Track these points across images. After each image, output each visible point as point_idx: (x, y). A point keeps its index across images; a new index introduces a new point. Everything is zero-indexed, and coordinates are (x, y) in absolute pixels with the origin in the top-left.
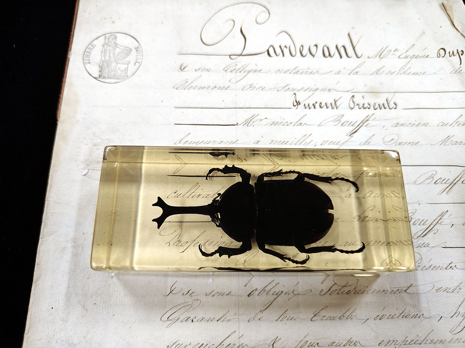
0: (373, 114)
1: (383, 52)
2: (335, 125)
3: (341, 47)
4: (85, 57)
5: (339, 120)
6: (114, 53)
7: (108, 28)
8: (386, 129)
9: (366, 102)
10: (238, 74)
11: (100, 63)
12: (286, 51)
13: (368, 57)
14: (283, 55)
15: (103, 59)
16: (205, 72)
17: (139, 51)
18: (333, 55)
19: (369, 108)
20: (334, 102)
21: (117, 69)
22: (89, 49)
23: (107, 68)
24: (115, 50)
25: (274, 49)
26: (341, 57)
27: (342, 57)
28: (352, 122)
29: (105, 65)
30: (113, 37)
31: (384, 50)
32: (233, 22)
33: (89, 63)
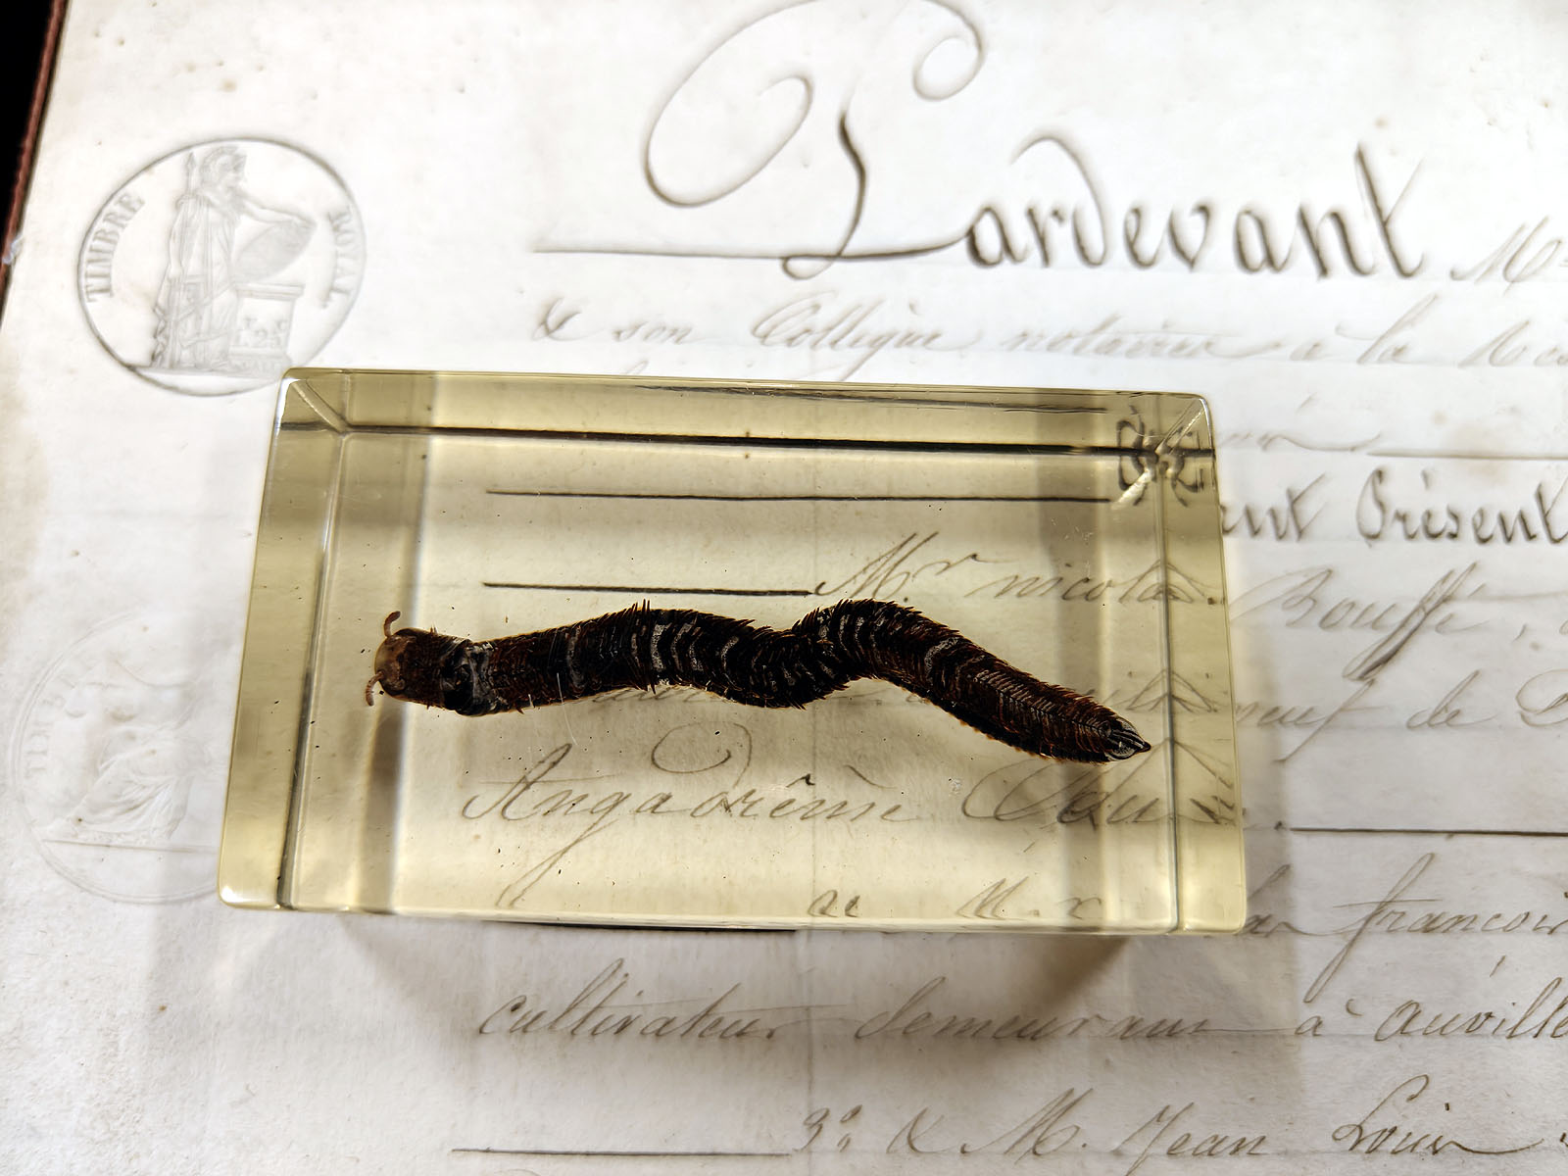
0: (1468, 565)
1: (1522, 247)
2: (1291, 624)
3: (1322, 220)
4: (90, 261)
5: (1309, 597)
6: (229, 243)
7: (207, 116)
8: (1535, 647)
9: (1439, 503)
10: (825, 351)
11: (161, 286)
12: (1061, 237)
13: (1453, 275)
14: (1046, 259)
15: (174, 271)
16: (663, 341)
17: (346, 232)
18: (1286, 261)
19: (1453, 536)
20: (1284, 504)
21: (240, 323)
22: (104, 220)
23: (193, 317)
24: (232, 223)
25: (1001, 228)
26: (1324, 270)
27: (1329, 272)
28: (1372, 606)
29: (184, 302)
30: (224, 159)
31: (1528, 239)
32: (801, 87)
33: (106, 290)
